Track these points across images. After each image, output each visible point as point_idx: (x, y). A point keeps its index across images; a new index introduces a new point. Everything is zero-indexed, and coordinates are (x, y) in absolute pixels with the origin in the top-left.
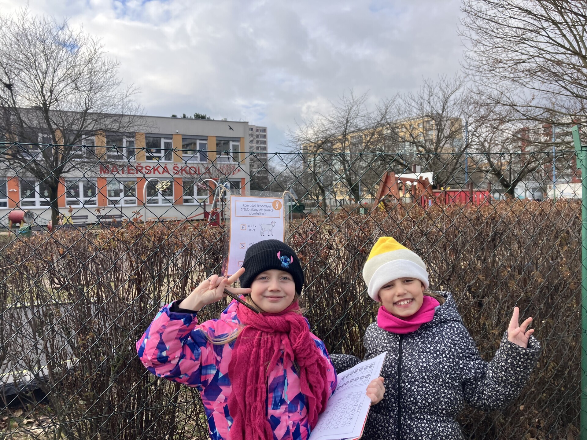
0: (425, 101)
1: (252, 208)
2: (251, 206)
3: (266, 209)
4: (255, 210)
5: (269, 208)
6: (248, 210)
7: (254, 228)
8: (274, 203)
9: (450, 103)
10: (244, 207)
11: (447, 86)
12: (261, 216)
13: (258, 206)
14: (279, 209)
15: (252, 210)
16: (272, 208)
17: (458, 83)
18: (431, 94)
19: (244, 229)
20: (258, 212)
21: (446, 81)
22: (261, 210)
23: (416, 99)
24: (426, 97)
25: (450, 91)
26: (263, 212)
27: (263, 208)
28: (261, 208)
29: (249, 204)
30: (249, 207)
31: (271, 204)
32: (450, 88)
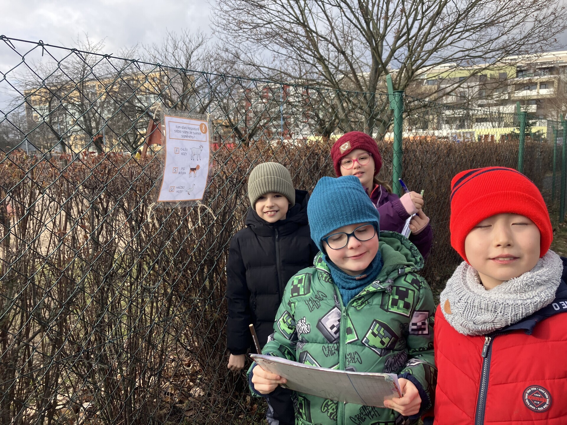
0: (170, 54)
1: (184, 130)
2: (183, 128)
3: (195, 131)
4: (186, 132)
5: (197, 131)
6: (180, 132)
7: (186, 152)
8: (201, 125)
9: (193, 59)
10: (177, 129)
11: (190, 41)
12: (191, 139)
13: (189, 128)
14: (205, 133)
15: (184, 132)
16: (200, 131)
17: (200, 40)
18: (176, 47)
19: (177, 152)
20: (189, 135)
21: (189, 36)
22: (191, 133)
23: (160, 51)
24: (171, 50)
25: (193, 47)
26: (192, 135)
27: (193, 131)
28: (191, 131)
29: (181, 125)
30: (181, 129)
31: (199, 127)
32: (193, 43)
